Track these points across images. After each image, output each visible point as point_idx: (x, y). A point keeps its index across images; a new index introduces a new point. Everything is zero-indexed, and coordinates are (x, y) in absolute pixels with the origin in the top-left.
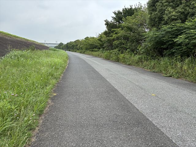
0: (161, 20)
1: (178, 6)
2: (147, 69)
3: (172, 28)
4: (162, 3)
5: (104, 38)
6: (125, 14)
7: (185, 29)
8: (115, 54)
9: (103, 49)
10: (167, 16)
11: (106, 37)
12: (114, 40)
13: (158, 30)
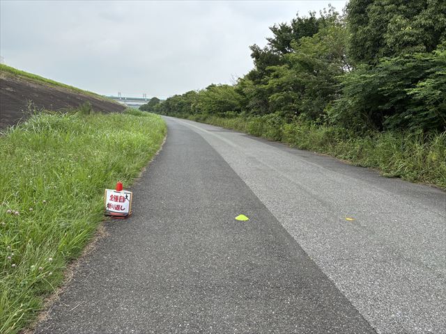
0: (380, 46)
1: (419, 12)
2: (345, 159)
3: (403, 64)
4: (381, 5)
5: (250, 88)
6: (298, 31)
7: (434, 66)
8: (274, 123)
9: (248, 112)
10: (392, 37)
11: (254, 85)
12: (271, 91)
13: (371, 68)
